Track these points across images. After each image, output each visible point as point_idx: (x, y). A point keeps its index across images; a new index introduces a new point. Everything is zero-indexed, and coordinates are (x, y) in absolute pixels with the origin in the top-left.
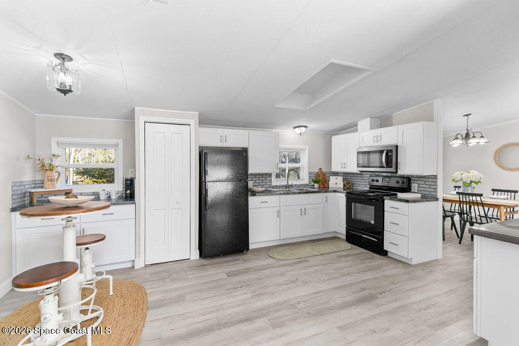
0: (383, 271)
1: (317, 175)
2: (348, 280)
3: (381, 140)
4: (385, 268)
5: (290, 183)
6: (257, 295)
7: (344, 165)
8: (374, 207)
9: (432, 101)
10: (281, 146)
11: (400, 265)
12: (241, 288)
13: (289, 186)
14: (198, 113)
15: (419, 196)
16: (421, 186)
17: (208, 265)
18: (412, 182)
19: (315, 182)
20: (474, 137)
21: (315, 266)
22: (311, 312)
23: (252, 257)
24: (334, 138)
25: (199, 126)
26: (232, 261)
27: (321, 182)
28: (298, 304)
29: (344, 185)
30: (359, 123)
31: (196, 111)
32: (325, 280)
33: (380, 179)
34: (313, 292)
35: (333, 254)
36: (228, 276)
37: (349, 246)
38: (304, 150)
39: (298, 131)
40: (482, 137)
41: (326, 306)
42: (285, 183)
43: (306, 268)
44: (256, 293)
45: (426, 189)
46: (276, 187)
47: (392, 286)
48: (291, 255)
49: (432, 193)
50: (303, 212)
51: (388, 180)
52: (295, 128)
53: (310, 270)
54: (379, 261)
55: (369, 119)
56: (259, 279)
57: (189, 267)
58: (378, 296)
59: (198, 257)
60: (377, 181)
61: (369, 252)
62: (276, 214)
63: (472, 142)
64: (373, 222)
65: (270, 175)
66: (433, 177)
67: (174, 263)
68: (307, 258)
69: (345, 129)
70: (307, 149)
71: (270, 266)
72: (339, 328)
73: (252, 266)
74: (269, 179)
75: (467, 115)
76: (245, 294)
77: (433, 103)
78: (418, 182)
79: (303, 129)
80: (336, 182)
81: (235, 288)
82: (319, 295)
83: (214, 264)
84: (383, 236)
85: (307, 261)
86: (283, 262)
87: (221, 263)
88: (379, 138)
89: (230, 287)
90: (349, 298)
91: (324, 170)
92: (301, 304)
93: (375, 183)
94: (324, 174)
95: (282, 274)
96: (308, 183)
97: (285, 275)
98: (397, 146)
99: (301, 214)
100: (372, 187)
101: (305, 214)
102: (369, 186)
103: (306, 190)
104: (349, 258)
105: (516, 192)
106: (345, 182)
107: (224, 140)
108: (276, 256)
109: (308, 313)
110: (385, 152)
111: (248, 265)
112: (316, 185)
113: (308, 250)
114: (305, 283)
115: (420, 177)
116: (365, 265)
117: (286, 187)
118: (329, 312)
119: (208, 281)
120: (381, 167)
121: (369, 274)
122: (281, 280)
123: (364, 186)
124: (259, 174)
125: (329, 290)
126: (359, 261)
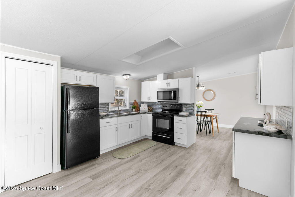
0: (178, 154)
1: (134, 104)
2: (167, 163)
3: (170, 86)
4: (178, 152)
5: (120, 109)
6: (121, 188)
7: (149, 98)
8: (168, 120)
9: (192, 68)
10: (117, 86)
11: (183, 149)
12: (107, 186)
13: (120, 111)
14: (60, 57)
15: (188, 113)
16: (187, 108)
17: (72, 174)
18: (183, 107)
19: (133, 108)
20: (201, 86)
21: (145, 158)
22: (160, 189)
23: (103, 161)
24: (143, 83)
25: (61, 68)
26: (90, 167)
27: (136, 108)
28: (150, 186)
29: (148, 109)
30: (157, 76)
31: (59, 55)
32: (155, 166)
33: (168, 106)
34: (154, 175)
35: (150, 149)
36: (93, 179)
37: (155, 143)
38: (127, 89)
39: (125, 77)
40: (203, 86)
41: (165, 183)
42: (117, 109)
43: (141, 161)
44: (120, 187)
45: (189, 110)
46: (112, 111)
47: (187, 161)
48: (128, 155)
49: (192, 112)
50: (131, 126)
51: (172, 106)
52: (123, 75)
53: (144, 161)
54: (174, 149)
55: (163, 74)
56: (116, 176)
57: (54, 180)
58: (184, 168)
59: (60, 169)
60: (166, 106)
61: (166, 144)
62: (115, 129)
63: (201, 88)
64: (168, 128)
65: (108, 104)
66: (193, 104)
67: (37, 179)
68: (138, 154)
69: (147, 79)
70: (129, 89)
71: (119, 164)
72: (179, 194)
73: (106, 167)
74: (108, 106)
75: (198, 76)
76: (113, 190)
77: (193, 69)
78: (186, 107)
79: (128, 76)
80: (144, 108)
81: (103, 188)
82: (158, 176)
83: (76, 172)
84: (173, 136)
85: (139, 156)
86: (126, 160)
87: (82, 170)
88: (169, 84)
89: (99, 187)
90: (173, 174)
91: (137, 101)
92: (151, 186)
93: (165, 108)
94: (137, 103)
95: (130, 168)
96: (129, 108)
97: (131, 168)
98: (178, 89)
99: (129, 128)
100: (163, 110)
101: (131, 127)
102: (162, 109)
103: (129, 113)
104: (159, 150)
105: (213, 110)
106: (149, 107)
107: (79, 79)
108: (118, 156)
109: (158, 191)
110: (173, 92)
111: (103, 167)
112: (134, 110)
113: (136, 150)
114: (146, 171)
115: (186, 104)
116: (168, 152)
117: (118, 111)
118: (168, 186)
119: (77, 188)
120: (170, 99)
121: (174, 157)
122: (131, 172)
123: (158, 109)
124: (105, 104)
125: (160, 172)
126: (165, 151)
